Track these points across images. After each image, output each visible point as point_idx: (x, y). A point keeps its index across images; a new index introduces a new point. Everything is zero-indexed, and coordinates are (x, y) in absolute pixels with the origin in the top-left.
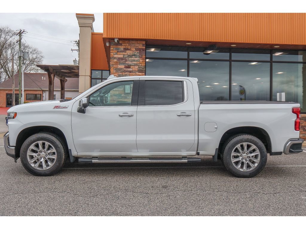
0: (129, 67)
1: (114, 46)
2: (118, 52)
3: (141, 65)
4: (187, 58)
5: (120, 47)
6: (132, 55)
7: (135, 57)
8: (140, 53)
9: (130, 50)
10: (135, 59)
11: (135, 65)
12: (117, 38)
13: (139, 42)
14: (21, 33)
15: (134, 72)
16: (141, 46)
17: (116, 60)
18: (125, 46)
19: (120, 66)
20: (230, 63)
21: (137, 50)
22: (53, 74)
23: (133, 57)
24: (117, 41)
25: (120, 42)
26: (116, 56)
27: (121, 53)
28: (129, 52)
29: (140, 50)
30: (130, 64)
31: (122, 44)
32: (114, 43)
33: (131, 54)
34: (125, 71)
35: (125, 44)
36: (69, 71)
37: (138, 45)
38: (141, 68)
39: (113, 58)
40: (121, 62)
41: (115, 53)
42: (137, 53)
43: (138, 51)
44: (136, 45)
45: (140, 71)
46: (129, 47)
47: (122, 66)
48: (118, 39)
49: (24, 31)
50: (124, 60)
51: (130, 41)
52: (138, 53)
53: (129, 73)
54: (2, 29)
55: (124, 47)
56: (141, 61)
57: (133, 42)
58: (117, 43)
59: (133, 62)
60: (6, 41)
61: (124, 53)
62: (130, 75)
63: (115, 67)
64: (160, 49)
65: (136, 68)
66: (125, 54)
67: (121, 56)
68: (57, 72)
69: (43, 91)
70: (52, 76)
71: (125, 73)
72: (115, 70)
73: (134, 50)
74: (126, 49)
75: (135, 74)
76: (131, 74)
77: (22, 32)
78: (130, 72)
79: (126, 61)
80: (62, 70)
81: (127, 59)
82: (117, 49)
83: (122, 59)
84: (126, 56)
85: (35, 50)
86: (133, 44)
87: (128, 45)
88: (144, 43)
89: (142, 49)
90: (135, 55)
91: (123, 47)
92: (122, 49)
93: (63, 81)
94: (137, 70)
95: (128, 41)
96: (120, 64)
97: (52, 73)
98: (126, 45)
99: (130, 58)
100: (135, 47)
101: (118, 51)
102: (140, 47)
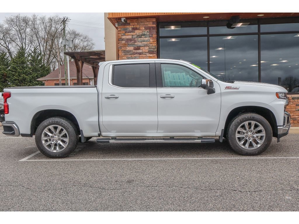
0: (138, 48)
1: (122, 27)
2: (126, 33)
3: (151, 45)
4: (207, 34)
5: (128, 27)
6: (142, 35)
7: (145, 37)
8: (150, 32)
9: (139, 29)
10: (144, 39)
11: (145, 46)
12: (124, 17)
13: (148, 19)
14: (65, 21)
15: (144, 54)
16: (151, 24)
17: (124, 42)
18: (133, 25)
19: (128, 48)
20: (258, 35)
21: (146, 28)
22: (81, 61)
23: (143, 37)
24: (124, 20)
25: (128, 22)
26: (124, 37)
27: (129, 34)
28: (137, 32)
29: (150, 28)
30: (140, 45)
31: (130, 23)
32: (121, 23)
33: (140, 34)
34: (134, 54)
35: (133, 24)
36: (98, 57)
37: (147, 23)
38: (152, 48)
39: (121, 40)
40: (130, 44)
41: (122, 34)
42: (146, 32)
43: (148, 30)
44: (145, 23)
45: (150, 52)
46: (138, 26)
47: (131, 48)
48: (125, 19)
49: (67, 19)
50: (133, 42)
51: (139, 19)
52: (148, 32)
53: (138, 55)
54: (52, 18)
55: (133, 27)
56: (151, 40)
57: (143, 20)
58: (125, 23)
59: (143, 43)
60: (57, 30)
61: (132, 34)
62: (140, 58)
63: (124, 50)
64: (180, 26)
65: (146, 49)
66: (134, 34)
67: (130, 37)
68: (86, 59)
69: (90, 79)
70: (80, 63)
71: (134, 55)
72: (124, 52)
73: (144, 29)
74: (134, 29)
75: (145, 55)
76: (141, 56)
77: (65, 19)
78: (140, 54)
79: (135, 42)
80: (91, 57)
81: (135, 39)
82: (125, 29)
83: (130, 40)
84: (135, 36)
85: (85, 38)
86: (142, 22)
87: (136, 24)
88: (154, 20)
89: (152, 27)
90: (144, 35)
91: (131, 27)
92: (131, 29)
93: (96, 68)
94: (147, 51)
95: (136, 19)
96: (129, 45)
97: (79, 60)
98: (135, 24)
99: (139, 39)
100: (144, 26)
101: (126, 31)
102: (149, 25)
